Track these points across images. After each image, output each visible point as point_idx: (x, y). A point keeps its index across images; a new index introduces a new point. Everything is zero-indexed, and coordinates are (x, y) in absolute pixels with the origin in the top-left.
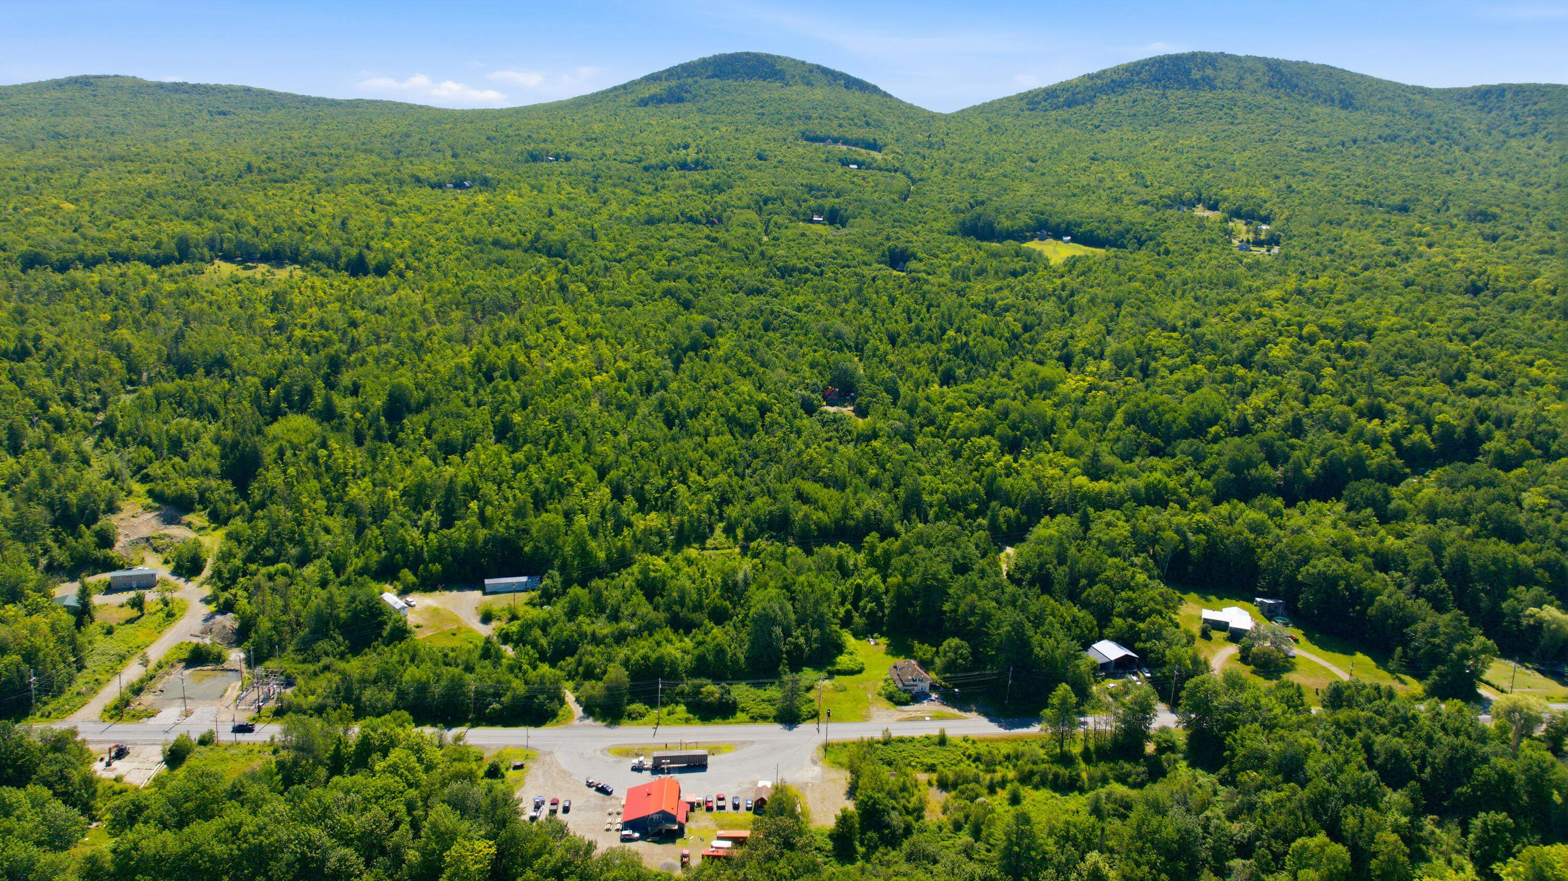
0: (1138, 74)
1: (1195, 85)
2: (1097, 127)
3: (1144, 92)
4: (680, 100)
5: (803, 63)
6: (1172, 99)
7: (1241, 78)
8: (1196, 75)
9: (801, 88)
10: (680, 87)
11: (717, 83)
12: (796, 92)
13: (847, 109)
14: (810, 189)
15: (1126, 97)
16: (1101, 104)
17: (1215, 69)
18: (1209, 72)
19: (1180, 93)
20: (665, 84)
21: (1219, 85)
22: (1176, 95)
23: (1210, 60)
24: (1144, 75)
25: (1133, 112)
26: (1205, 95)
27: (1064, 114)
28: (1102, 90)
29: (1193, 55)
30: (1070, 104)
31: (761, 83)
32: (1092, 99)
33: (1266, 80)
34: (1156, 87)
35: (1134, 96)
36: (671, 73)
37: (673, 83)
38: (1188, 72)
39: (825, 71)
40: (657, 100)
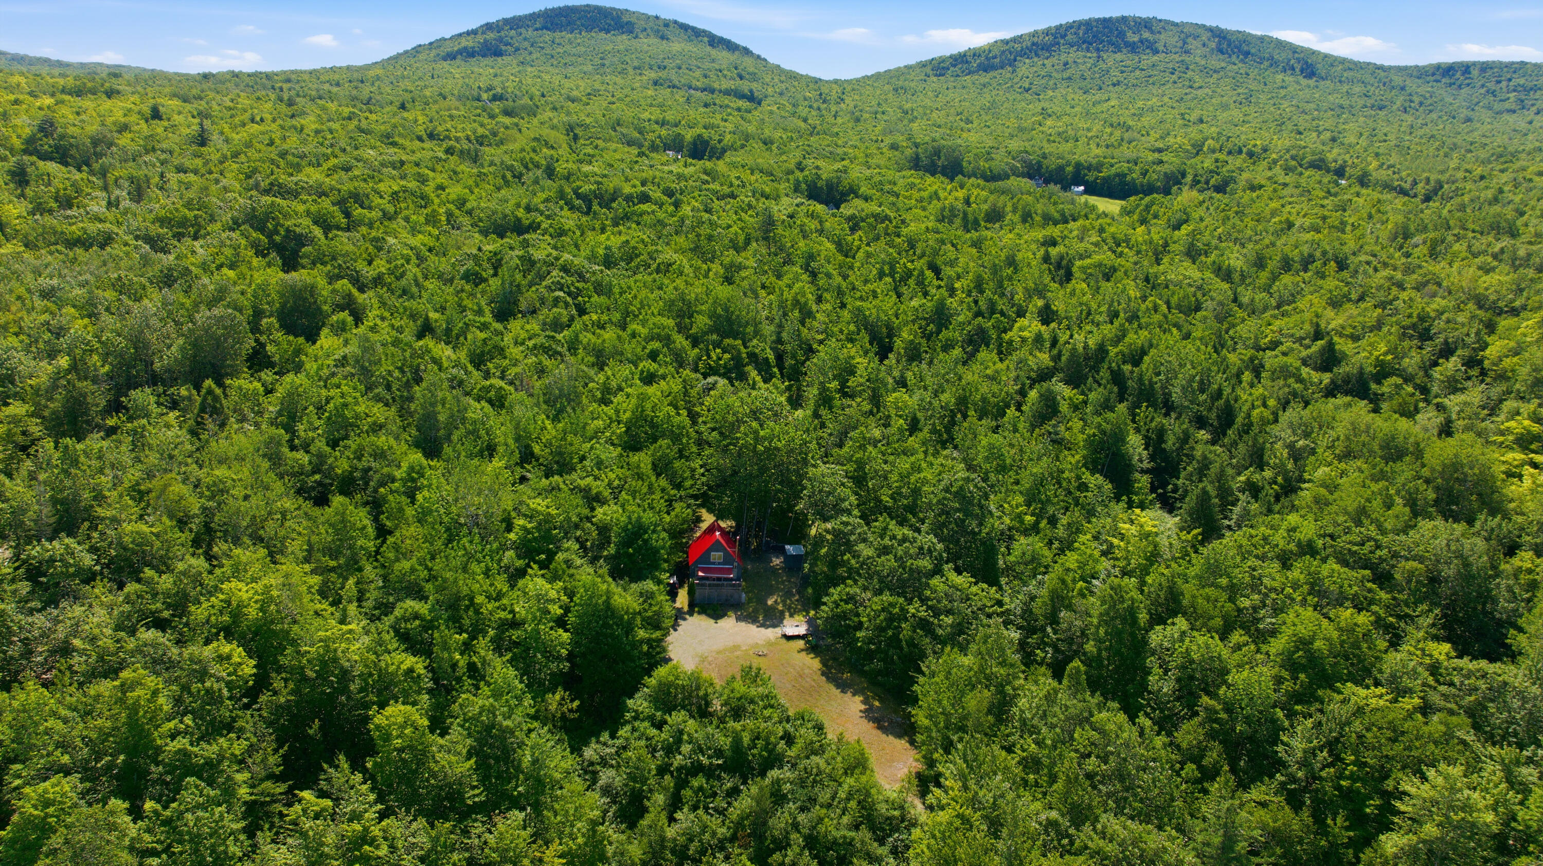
0: (1064, 36)
1: (1133, 48)
2: (1027, 90)
3: (1073, 55)
4: (498, 53)
5: (657, 17)
6: (1110, 63)
7: (1185, 43)
8: (1132, 38)
9: (654, 40)
10: (500, 40)
11: (548, 36)
12: (648, 44)
13: (713, 61)
14: (663, 123)
15: (1054, 60)
16: (1025, 68)
17: (1152, 32)
18: (1146, 35)
19: (1119, 56)
20: (480, 38)
21: (1161, 48)
22: (1112, 59)
23: (1146, 24)
24: (1069, 37)
25: (1066, 75)
26: (1148, 59)
27: (984, 78)
28: (1023, 53)
29: (1124, 19)
30: (986, 68)
31: (602, 35)
32: (1012, 63)
33: (1213, 45)
34: (1088, 50)
35: (1063, 57)
36: (489, 27)
37: (491, 36)
38: (1122, 35)
39: (685, 27)
40: (469, 54)
